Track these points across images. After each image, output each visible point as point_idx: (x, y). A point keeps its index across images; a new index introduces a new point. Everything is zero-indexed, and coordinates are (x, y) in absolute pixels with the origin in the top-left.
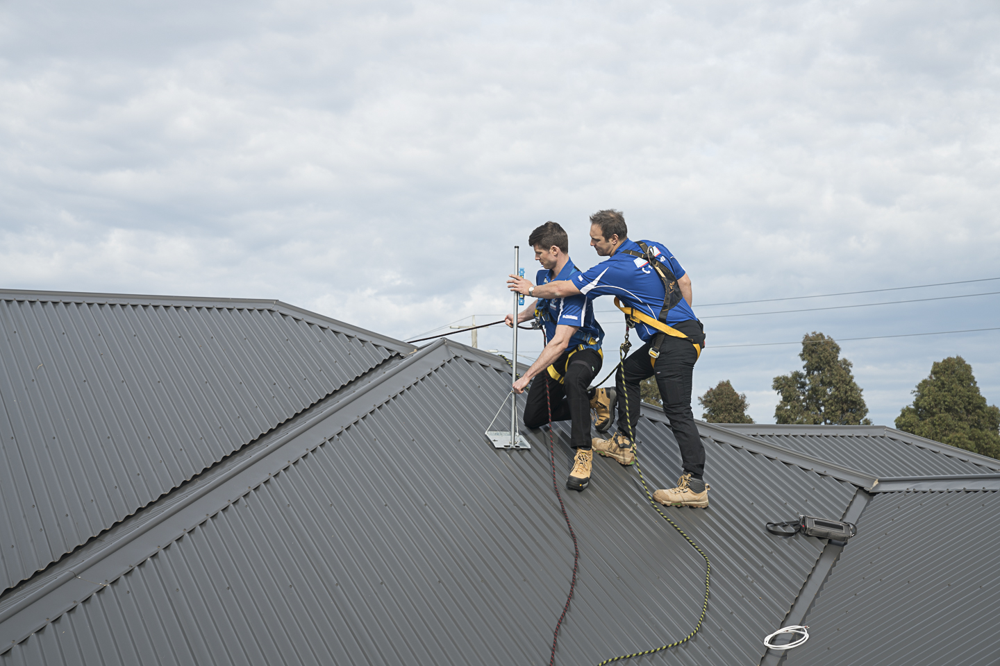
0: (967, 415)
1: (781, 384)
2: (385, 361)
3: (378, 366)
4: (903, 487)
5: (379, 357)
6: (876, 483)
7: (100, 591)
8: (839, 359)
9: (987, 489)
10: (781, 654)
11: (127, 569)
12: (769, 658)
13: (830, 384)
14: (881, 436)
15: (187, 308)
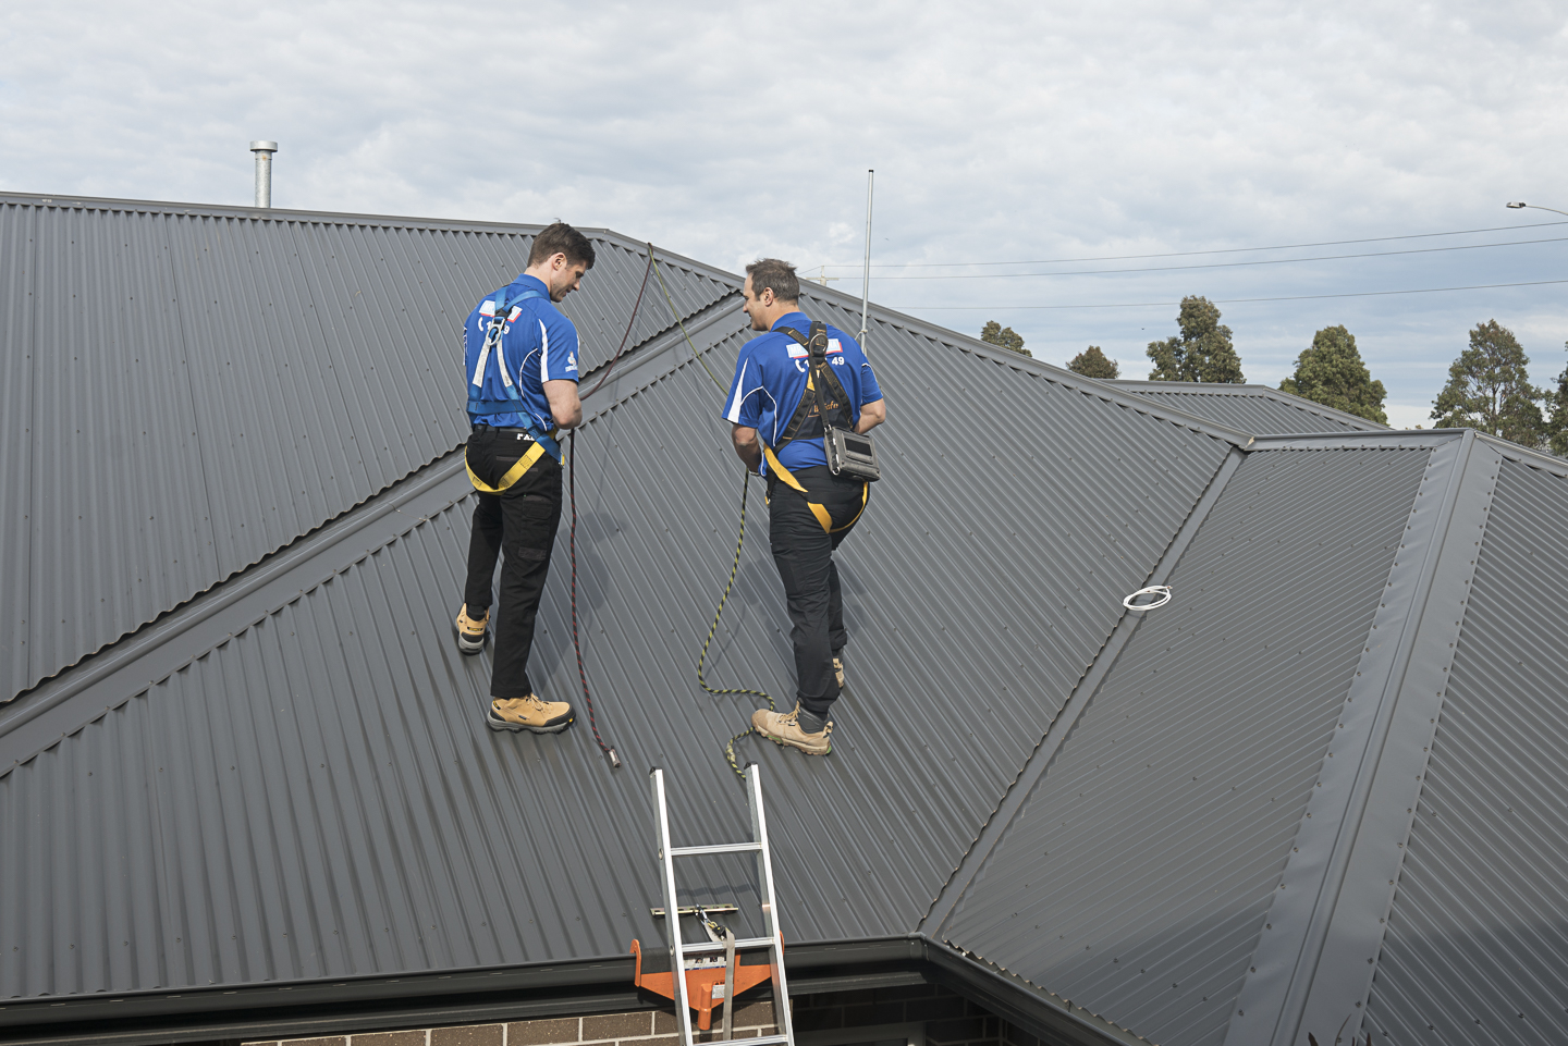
0: (1348, 389)
1: (1155, 352)
2: (723, 298)
3: (715, 303)
4: (1279, 445)
5: (717, 293)
6: (1251, 441)
7: (420, 526)
8: (1218, 324)
9: (1366, 446)
10: (1141, 615)
11: (447, 505)
12: (1128, 620)
13: (1208, 353)
14: (1260, 395)
15: (511, 235)
